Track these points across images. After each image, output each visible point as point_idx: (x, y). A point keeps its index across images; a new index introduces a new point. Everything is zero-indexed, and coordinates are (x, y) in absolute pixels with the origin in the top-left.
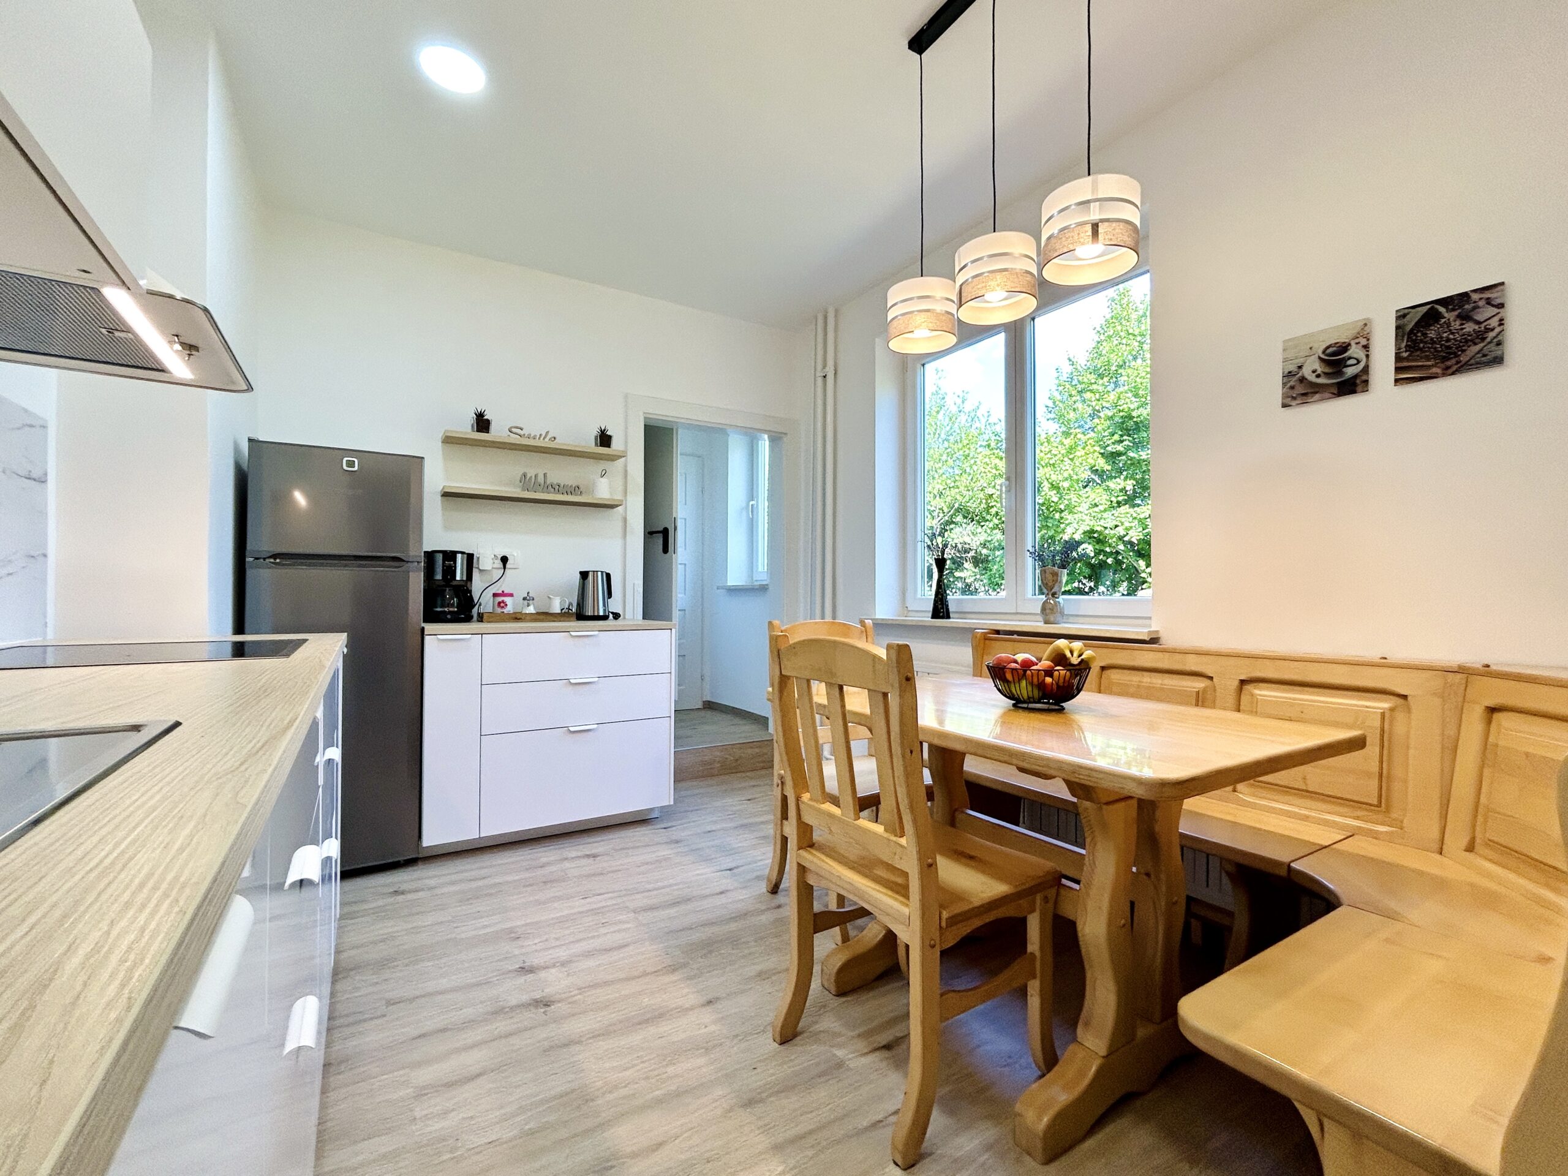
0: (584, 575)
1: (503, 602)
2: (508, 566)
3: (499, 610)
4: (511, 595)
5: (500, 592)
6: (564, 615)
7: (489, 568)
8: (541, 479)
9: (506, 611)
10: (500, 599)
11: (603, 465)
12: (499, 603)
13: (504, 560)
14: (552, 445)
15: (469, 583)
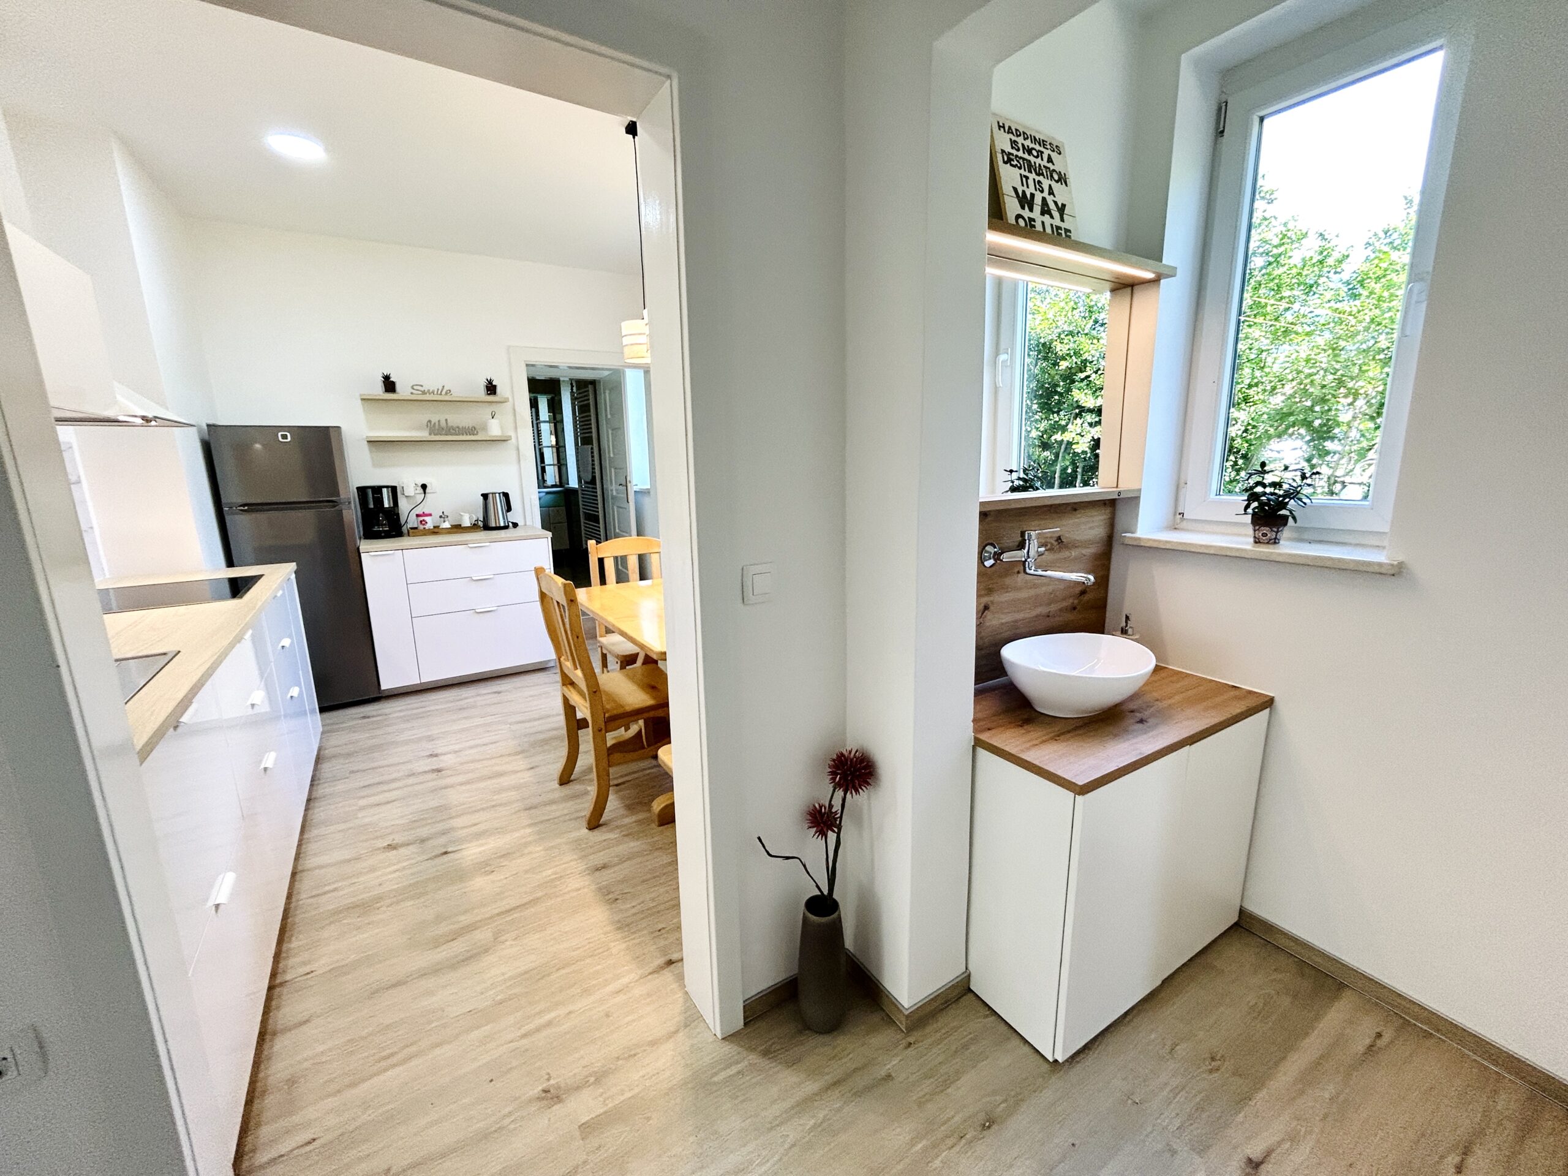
0: (485, 496)
1: (424, 520)
2: (427, 491)
3: (421, 527)
4: (430, 515)
5: (421, 513)
6: (474, 527)
7: (413, 494)
8: (443, 424)
9: (427, 527)
10: (421, 519)
11: (494, 408)
12: (421, 522)
13: (424, 487)
14: (447, 398)
15: (396, 508)
